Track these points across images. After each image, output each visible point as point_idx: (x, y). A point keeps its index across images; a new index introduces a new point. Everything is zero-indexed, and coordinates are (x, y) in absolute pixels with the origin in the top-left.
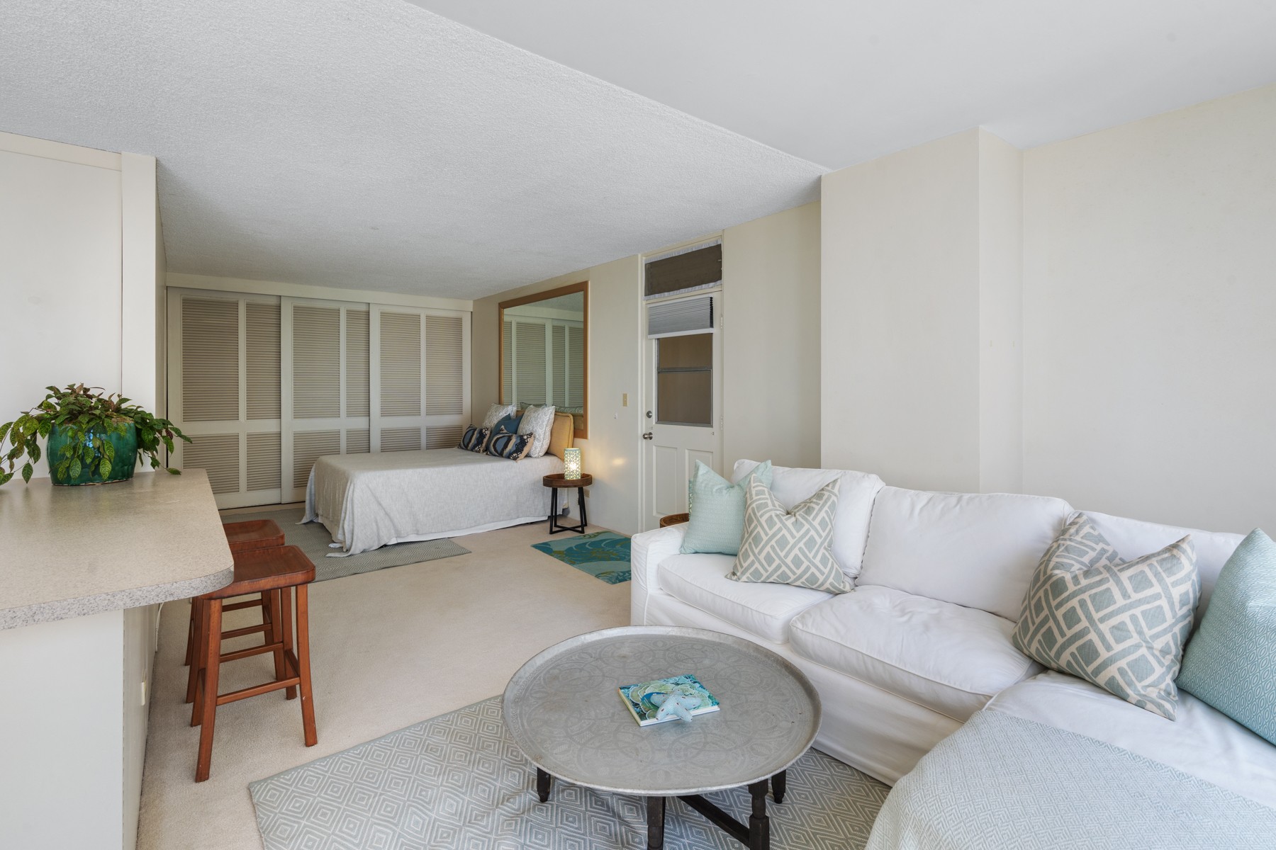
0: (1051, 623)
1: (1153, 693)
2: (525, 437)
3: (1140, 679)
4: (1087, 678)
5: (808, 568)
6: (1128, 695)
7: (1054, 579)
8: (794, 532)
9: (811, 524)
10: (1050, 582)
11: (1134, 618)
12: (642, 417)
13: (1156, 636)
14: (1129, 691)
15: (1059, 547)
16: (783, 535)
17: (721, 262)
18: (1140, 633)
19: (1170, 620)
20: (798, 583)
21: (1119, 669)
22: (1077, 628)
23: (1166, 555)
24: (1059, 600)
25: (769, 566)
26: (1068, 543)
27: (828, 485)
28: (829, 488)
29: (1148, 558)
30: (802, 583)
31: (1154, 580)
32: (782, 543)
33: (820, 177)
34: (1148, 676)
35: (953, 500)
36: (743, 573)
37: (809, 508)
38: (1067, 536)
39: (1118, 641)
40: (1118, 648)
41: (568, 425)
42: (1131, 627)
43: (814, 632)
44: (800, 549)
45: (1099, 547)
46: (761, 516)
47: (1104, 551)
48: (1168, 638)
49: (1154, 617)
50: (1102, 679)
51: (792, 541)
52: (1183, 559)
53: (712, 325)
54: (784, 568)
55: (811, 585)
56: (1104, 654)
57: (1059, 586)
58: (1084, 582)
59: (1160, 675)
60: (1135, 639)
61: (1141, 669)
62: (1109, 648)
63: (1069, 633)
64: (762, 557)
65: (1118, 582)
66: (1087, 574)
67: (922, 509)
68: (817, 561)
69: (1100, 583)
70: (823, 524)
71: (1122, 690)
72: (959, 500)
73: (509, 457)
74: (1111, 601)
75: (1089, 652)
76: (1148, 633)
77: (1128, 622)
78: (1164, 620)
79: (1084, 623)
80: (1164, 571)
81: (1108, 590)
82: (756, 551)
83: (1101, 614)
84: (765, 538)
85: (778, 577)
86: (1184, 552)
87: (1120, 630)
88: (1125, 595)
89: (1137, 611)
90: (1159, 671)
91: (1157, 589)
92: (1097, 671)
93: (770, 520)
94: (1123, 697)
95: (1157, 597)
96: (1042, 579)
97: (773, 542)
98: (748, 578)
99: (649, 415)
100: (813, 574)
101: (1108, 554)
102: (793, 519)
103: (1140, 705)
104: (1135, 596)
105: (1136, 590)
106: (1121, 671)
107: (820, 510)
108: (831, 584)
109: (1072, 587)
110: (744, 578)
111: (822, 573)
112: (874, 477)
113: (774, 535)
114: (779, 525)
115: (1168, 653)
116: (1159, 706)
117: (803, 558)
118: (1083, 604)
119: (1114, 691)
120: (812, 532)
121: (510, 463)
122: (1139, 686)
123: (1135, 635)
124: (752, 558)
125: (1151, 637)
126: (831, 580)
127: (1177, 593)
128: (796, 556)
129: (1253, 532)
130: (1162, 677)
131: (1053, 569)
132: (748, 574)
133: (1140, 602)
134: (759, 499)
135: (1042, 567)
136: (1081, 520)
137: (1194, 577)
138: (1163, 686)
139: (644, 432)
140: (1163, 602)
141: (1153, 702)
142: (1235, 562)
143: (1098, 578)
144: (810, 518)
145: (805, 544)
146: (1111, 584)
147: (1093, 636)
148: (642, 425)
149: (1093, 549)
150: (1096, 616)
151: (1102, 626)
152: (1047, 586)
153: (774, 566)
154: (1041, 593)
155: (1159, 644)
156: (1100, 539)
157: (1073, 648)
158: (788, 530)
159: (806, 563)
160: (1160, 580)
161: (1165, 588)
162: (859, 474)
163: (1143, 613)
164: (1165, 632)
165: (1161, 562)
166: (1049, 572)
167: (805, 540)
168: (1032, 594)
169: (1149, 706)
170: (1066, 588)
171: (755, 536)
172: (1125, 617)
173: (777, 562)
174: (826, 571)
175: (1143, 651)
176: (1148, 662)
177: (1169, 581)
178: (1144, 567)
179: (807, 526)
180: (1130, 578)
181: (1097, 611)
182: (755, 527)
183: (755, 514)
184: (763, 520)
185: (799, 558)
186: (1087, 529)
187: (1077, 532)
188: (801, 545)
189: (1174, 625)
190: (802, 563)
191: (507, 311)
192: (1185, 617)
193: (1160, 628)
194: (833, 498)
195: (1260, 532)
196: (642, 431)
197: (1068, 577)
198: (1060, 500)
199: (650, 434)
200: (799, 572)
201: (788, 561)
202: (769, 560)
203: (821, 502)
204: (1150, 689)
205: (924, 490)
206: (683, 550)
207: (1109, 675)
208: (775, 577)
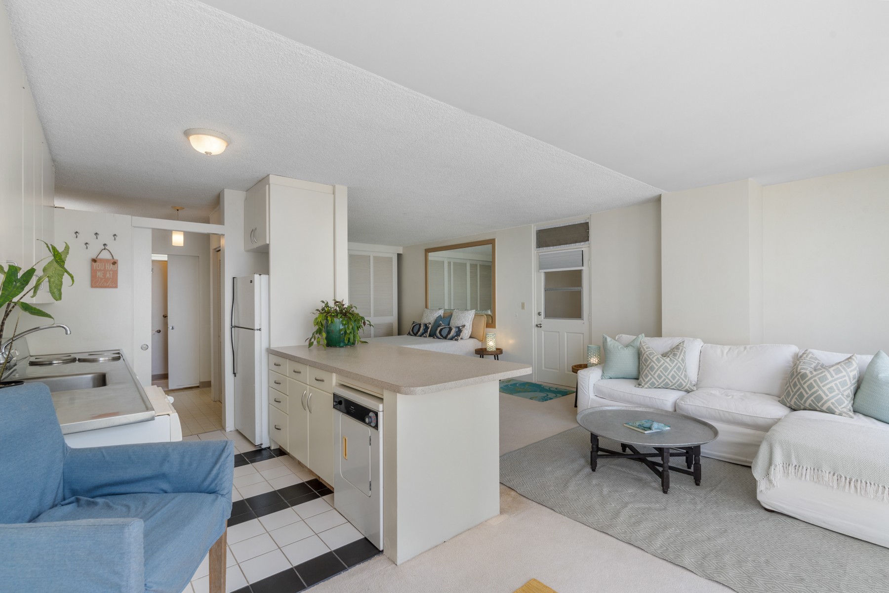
0: (802, 390)
1: (845, 410)
2: (461, 328)
3: (840, 405)
4: (818, 409)
5: (679, 380)
6: (836, 412)
7: (801, 373)
8: (671, 364)
9: (678, 361)
10: (800, 375)
11: (836, 385)
12: (535, 316)
13: (845, 391)
14: (836, 410)
15: (800, 362)
16: (666, 366)
17: (588, 232)
18: (839, 390)
19: (849, 385)
20: (673, 387)
21: (831, 403)
22: (813, 390)
23: (847, 361)
24: (805, 381)
25: (660, 380)
26: (804, 360)
27: (680, 344)
28: (681, 345)
29: (839, 363)
30: (675, 387)
31: (843, 370)
32: (666, 369)
33: (661, 195)
34: (843, 404)
35: (742, 348)
36: (645, 384)
37: (674, 354)
38: (803, 358)
39: (830, 393)
40: (830, 395)
41: (483, 321)
42: (835, 388)
43: (691, 404)
44: (674, 371)
45: (817, 362)
46: (653, 358)
47: (819, 363)
48: (849, 391)
49: (844, 384)
50: (824, 408)
51: (670, 368)
52: (853, 362)
53: (583, 266)
54: (667, 380)
55: (679, 388)
56: (825, 398)
57: (804, 376)
58: (815, 373)
59: (847, 404)
60: (837, 392)
61: (840, 402)
62: (827, 396)
63: (810, 393)
64: (656, 376)
65: (829, 372)
66: (815, 370)
67: (727, 353)
68: (682, 377)
69: (822, 373)
70: (682, 360)
71: (833, 410)
72: (745, 348)
73: (451, 339)
74: (827, 379)
75: (819, 398)
76: (842, 389)
77: (834, 386)
78: (847, 385)
79: (816, 388)
80: (847, 367)
81: (825, 375)
82: (652, 373)
83: (823, 384)
84: (656, 368)
85: (664, 385)
86: (854, 360)
87: (831, 390)
88: (832, 376)
89: (837, 382)
90: (846, 402)
91: (844, 373)
92: (822, 405)
93: (658, 359)
94: (833, 413)
95: (844, 376)
96: (795, 374)
97: (661, 369)
98: (648, 386)
99: (539, 314)
100: (681, 382)
101: (820, 364)
102: (669, 359)
103: (840, 415)
104: (836, 377)
105: (836, 374)
106: (832, 403)
107: (680, 354)
108: (689, 387)
109: (810, 376)
110: (646, 386)
111: (685, 382)
112: (699, 340)
113: (661, 366)
114: (663, 361)
115: (849, 397)
116: (848, 414)
117: (676, 376)
118: (815, 381)
119: (831, 411)
120: (679, 364)
121: (453, 342)
122: (840, 408)
123: (837, 391)
124: (650, 376)
125: (843, 391)
126: (688, 385)
127: (852, 374)
128: (673, 375)
129: (879, 352)
130: (848, 405)
131: (800, 370)
132: (648, 384)
133: (838, 379)
134: (649, 351)
135: (795, 370)
136: (807, 352)
137: (858, 369)
138: (848, 408)
139: (536, 324)
140: (847, 378)
141: (845, 413)
142: (872, 362)
143: (821, 371)
144: (677, 358)
145: (676, 369)
146: (826, 373)
147: (820, 392)
148: (535, 320)
149: (815, 363)
150: (821, 385)
151: (823, 388)
152: (799, 376)
153: (662, 380)
154: (796, 379)
155: (846, 393)
156: (816, 359)
157: (812, 398)
158: (667, 363)
159: (678, 378)
160: (845, 370)
161: (847, 373)
162: (692, 339)
163: (839, 382)
164: (847, 389)
165: (845, 364)
166: (798, 371)
167: (676, 368)
168: (791, 381)
169: (844, 414)
170: (808, 376)
171: (651, 367)
172: (833, 384)
173: (664, 377)
174: (687, 381)
175: (840, 396)
176: (842, 399)
177: (848, 370)
178: (839, 366)
179: (676, 362)
180: (834, 370)
181: (821, 383)
182: (650, 363)
183: (649, 357)
184: (654, 359)
185: (674, 375)
186: (810, 355)
187: (807, 356)
188: (675, 369)
189: (851, 386)
190: (676, 377)
191: (430, 254)
192: (854, 384)
193: (846, 388)
194: (684, 349)
195: (881, 351)
196: (535, 322)
197: (808, 372)
198: (794, 346)
199: (540, 324)
200: (674, 382)
201: (669, 377)
202: (660, 377)
203: (680, 351)
204: (843, 409)
205: (726, 345)
206: (603, 377)
207: (828, 405)
208: (662, 385)
